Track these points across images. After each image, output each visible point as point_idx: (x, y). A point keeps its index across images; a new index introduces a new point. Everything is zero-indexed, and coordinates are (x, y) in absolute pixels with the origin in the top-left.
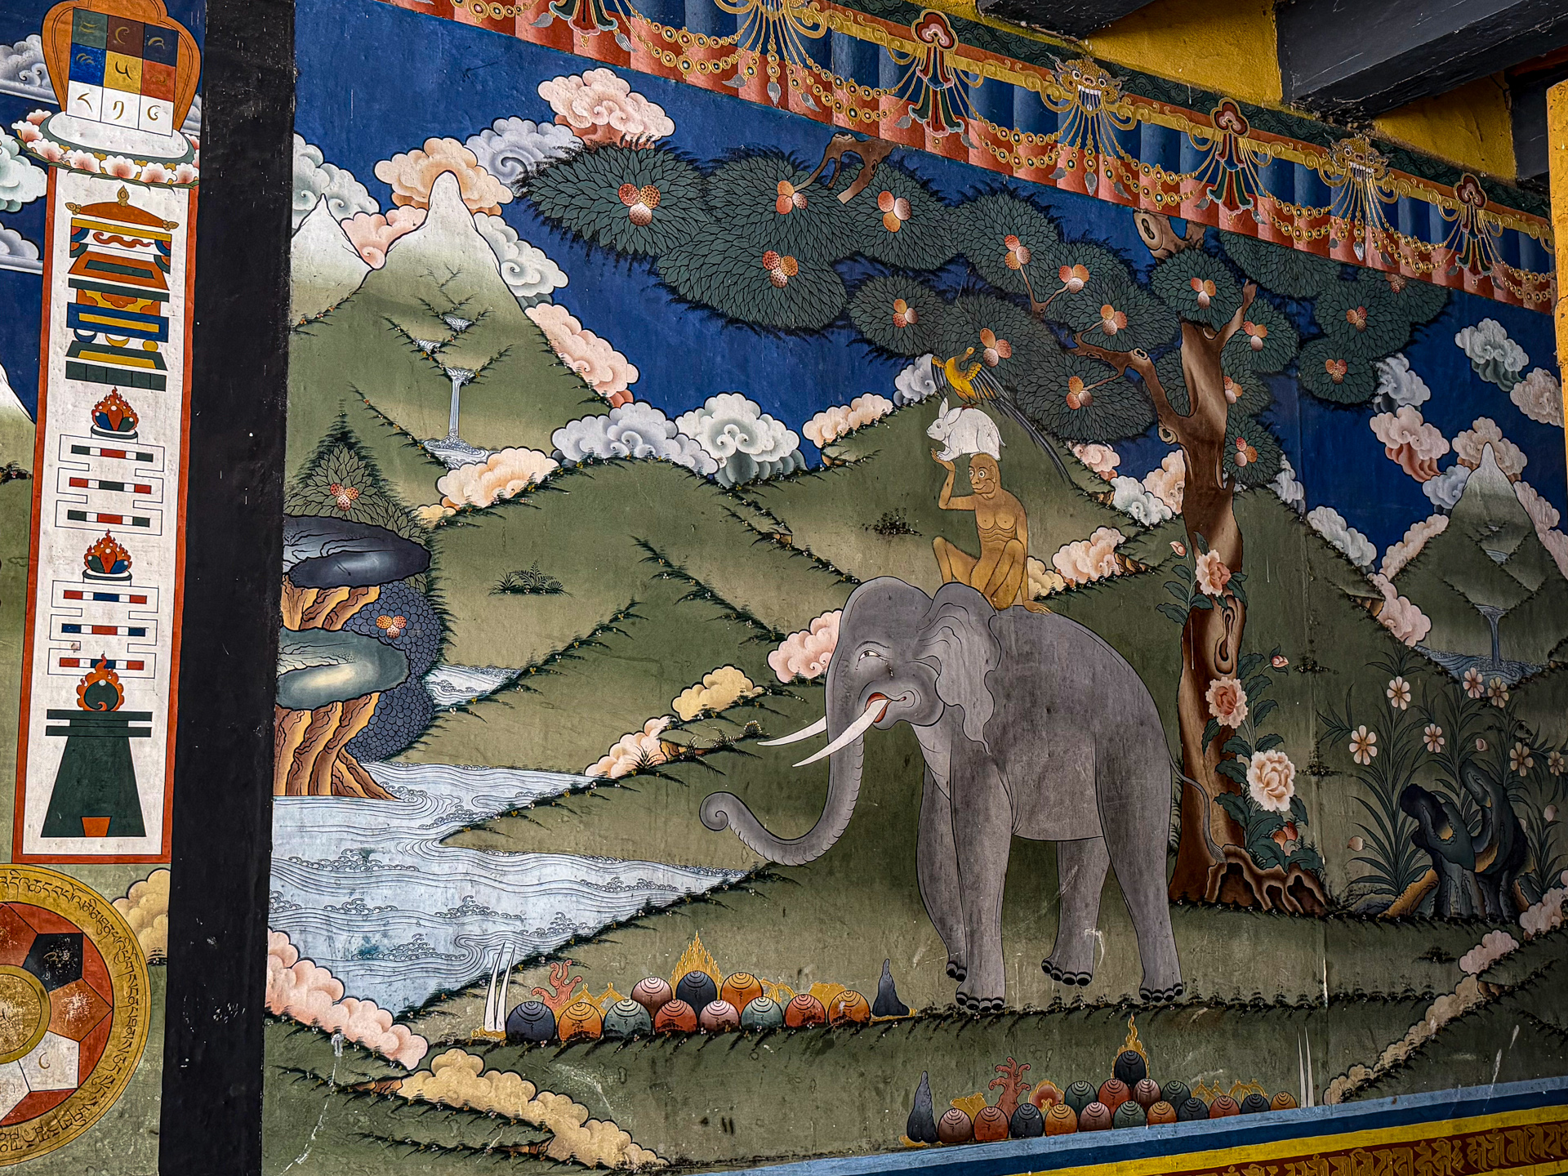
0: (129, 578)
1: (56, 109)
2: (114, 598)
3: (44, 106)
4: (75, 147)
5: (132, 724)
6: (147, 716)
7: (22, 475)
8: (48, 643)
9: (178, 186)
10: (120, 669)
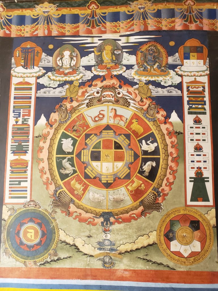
0: (203, 151)
1: (182, 65)
2: (200, 155)
3: (180, 65)
4: (186, 72)
5: (205, 180)
6: (208, 178)
7: (181, 133)
8: (189, 165)
9: (205, 75)
10: (202, 169)
